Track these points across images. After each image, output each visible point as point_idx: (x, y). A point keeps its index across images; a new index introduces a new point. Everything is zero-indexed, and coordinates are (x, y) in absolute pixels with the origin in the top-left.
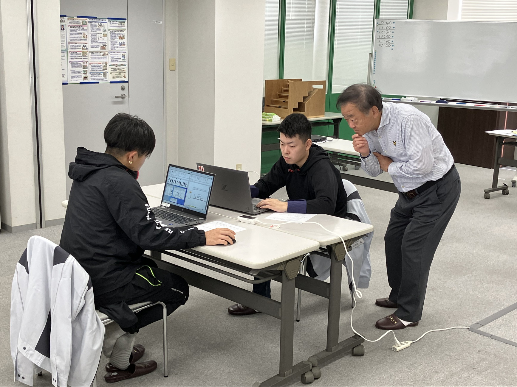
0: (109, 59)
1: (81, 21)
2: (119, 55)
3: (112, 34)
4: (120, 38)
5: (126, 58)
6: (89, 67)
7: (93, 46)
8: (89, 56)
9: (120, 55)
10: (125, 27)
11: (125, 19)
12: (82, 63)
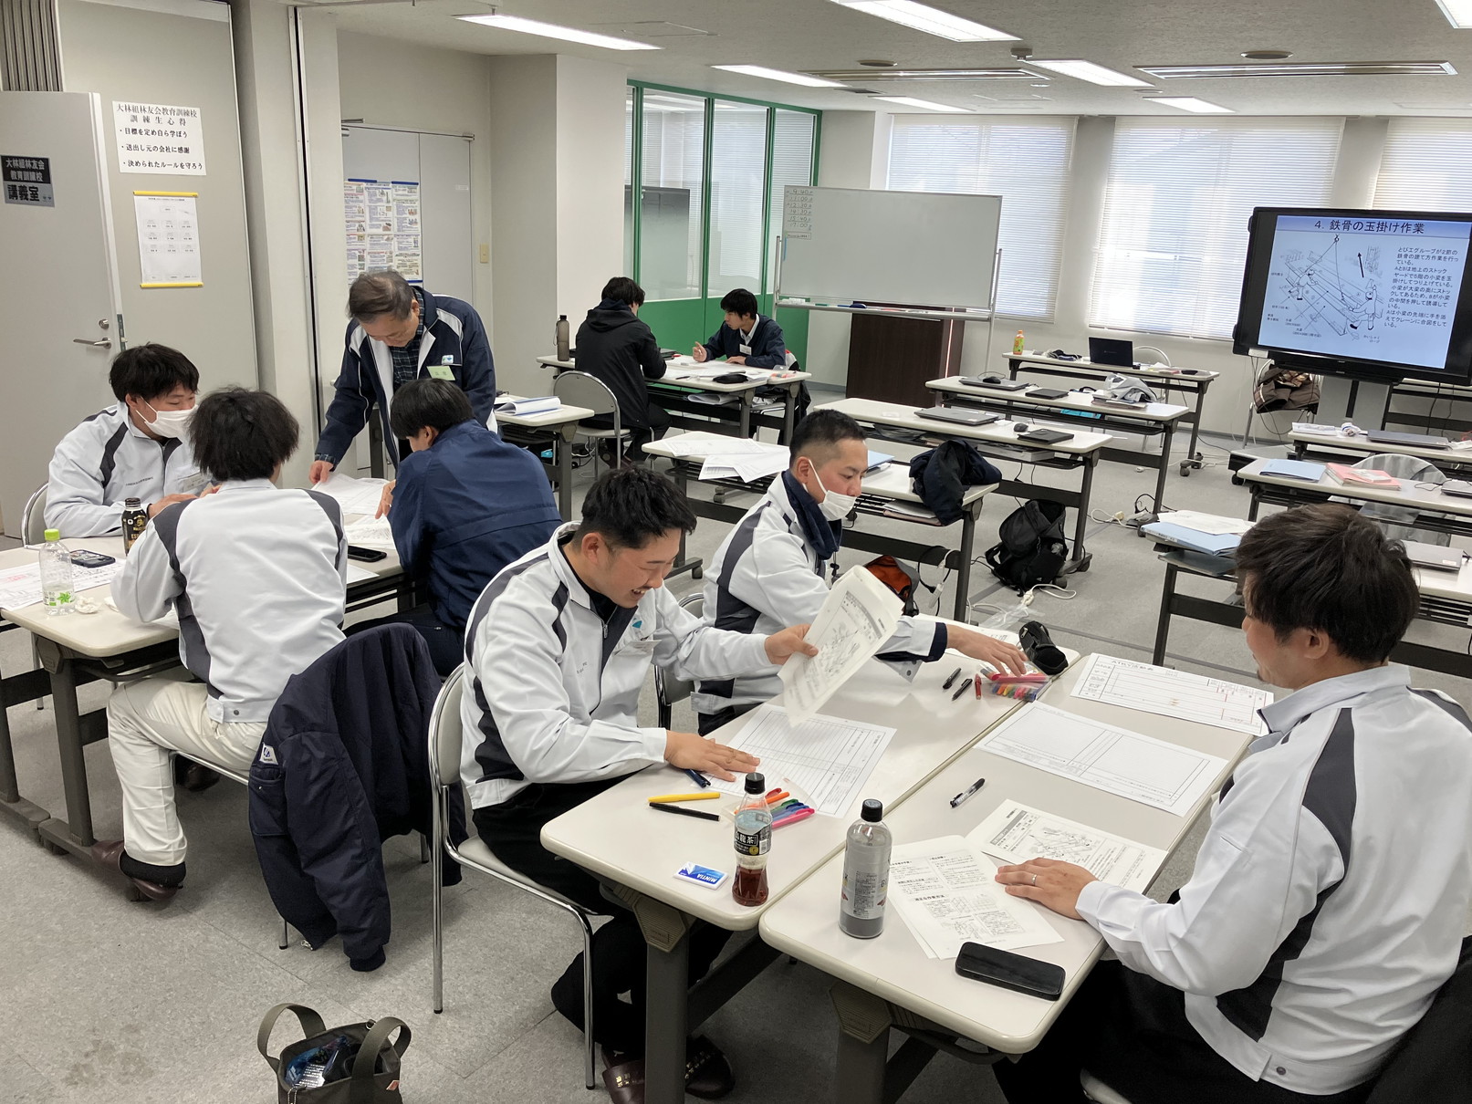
0: (394, 245)
1: (354, 187)
2: (409, 240)
3: (398, 207)
4: (411, 213)
5: (419, 244)
6: (367, 258)
7: (372, 226)
8: (367, 244)
9: (411, 240)
10: (416, 196)
11: (417, 184)
12: (357, 252)
